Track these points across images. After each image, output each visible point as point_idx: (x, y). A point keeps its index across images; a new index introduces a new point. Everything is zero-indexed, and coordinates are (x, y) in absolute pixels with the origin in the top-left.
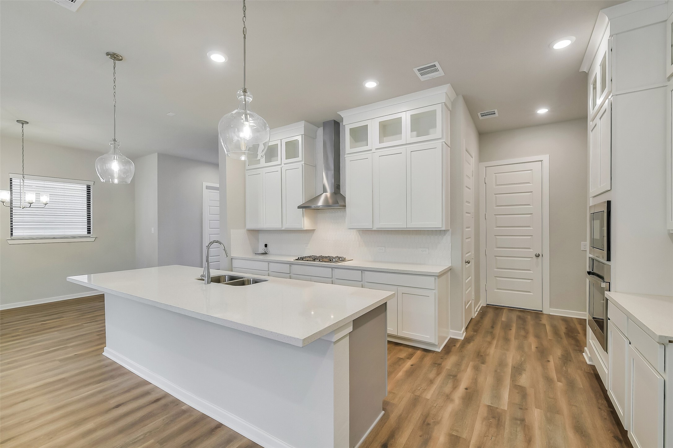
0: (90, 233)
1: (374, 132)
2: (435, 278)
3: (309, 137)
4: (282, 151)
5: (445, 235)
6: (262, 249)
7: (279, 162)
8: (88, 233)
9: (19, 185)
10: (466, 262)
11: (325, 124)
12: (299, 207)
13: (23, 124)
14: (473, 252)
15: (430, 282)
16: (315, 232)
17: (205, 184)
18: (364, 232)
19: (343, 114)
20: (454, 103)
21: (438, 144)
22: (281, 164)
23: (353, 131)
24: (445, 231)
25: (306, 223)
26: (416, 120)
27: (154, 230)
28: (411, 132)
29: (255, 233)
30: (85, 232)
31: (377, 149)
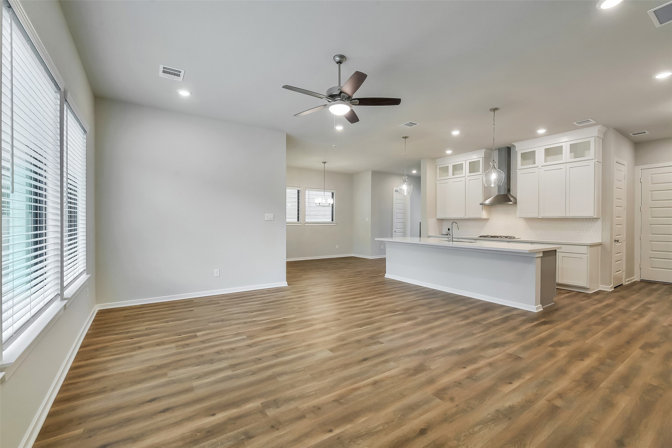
0: (333, 220)
1: (540, 156)
2: (587, 247)
3: (487, 158)
4: (466, 167)
5: (597, 221)
6: (445, 231)
7: (464, 175)
8: (332, 220)
9: (308, 194)
10: (615, 241)
11: (500, 150)
12: (480, 204)
13: (324, 163)
14: (625, 236)
15: (584, 249)
16: (489, 221)
17: (395, 189)
18: (529, 220)
19: (515, 144)
20: (605, 134)
21: (592, 163)
22: (465, 177)
23: (523, 154)
24: (597, 219)
25: (484, 214)
26: (573, 148)
27: (368, 219)
28: (570, 153)
29: (441, 220)
30: (331, 220)
31: (542, 166)
